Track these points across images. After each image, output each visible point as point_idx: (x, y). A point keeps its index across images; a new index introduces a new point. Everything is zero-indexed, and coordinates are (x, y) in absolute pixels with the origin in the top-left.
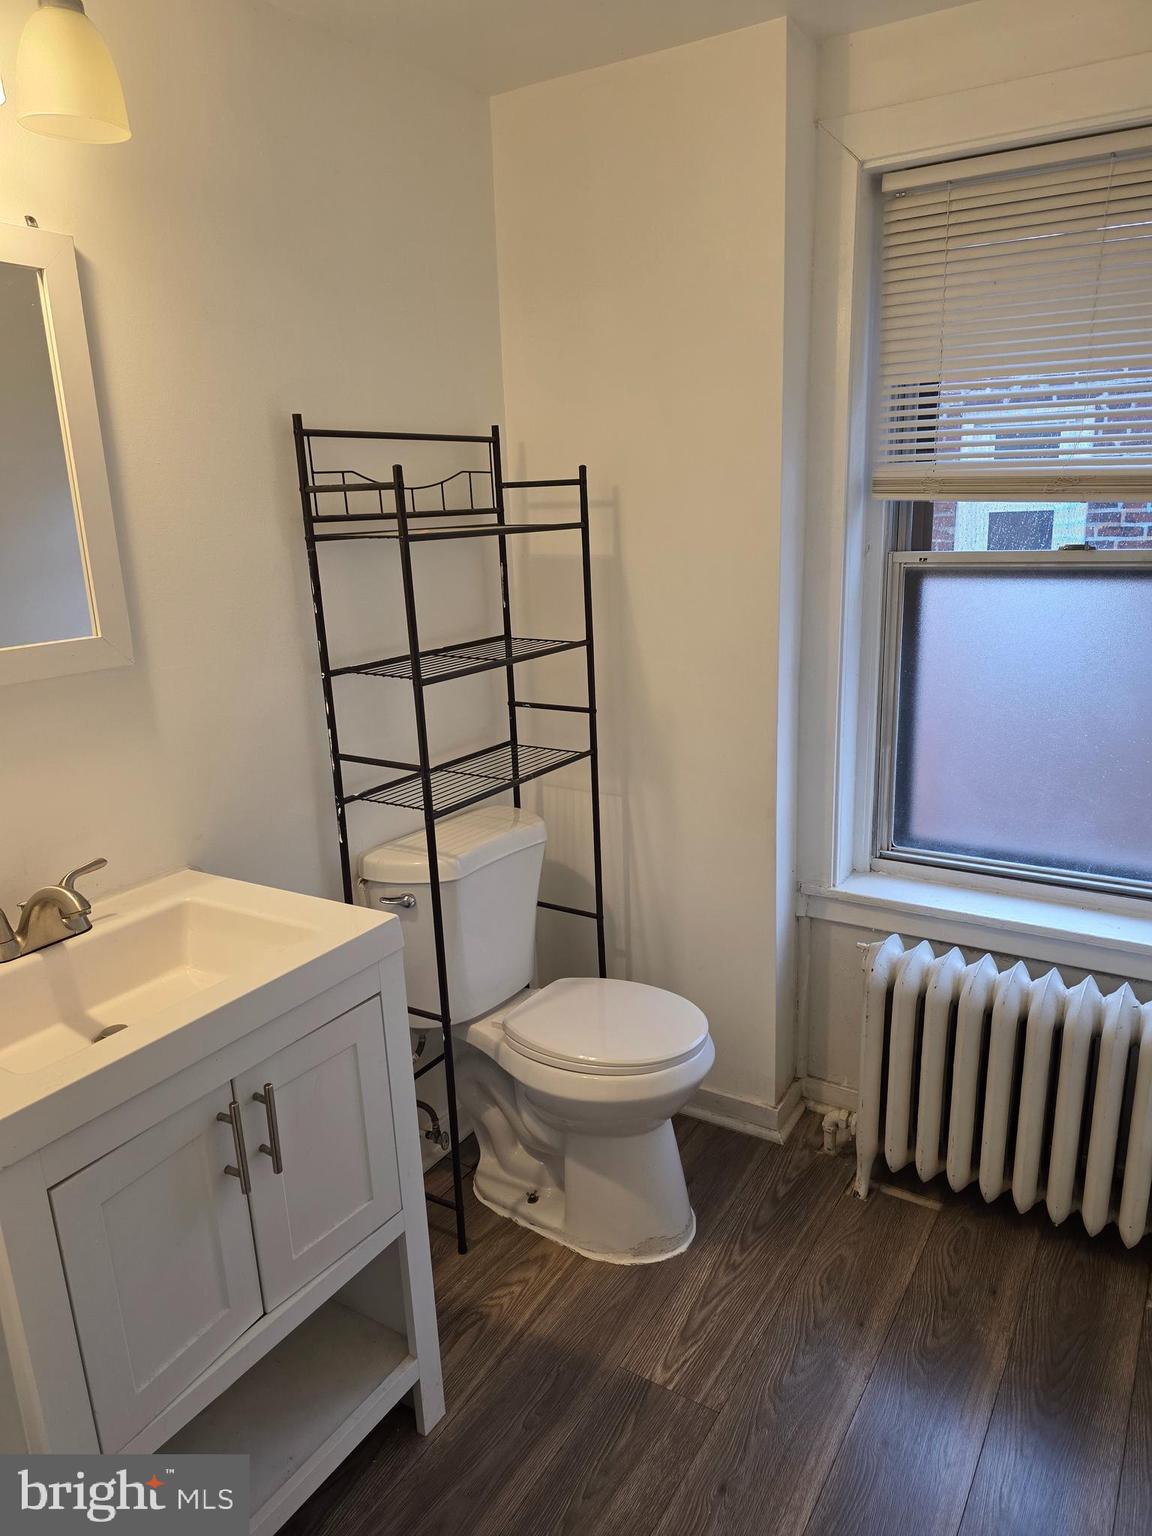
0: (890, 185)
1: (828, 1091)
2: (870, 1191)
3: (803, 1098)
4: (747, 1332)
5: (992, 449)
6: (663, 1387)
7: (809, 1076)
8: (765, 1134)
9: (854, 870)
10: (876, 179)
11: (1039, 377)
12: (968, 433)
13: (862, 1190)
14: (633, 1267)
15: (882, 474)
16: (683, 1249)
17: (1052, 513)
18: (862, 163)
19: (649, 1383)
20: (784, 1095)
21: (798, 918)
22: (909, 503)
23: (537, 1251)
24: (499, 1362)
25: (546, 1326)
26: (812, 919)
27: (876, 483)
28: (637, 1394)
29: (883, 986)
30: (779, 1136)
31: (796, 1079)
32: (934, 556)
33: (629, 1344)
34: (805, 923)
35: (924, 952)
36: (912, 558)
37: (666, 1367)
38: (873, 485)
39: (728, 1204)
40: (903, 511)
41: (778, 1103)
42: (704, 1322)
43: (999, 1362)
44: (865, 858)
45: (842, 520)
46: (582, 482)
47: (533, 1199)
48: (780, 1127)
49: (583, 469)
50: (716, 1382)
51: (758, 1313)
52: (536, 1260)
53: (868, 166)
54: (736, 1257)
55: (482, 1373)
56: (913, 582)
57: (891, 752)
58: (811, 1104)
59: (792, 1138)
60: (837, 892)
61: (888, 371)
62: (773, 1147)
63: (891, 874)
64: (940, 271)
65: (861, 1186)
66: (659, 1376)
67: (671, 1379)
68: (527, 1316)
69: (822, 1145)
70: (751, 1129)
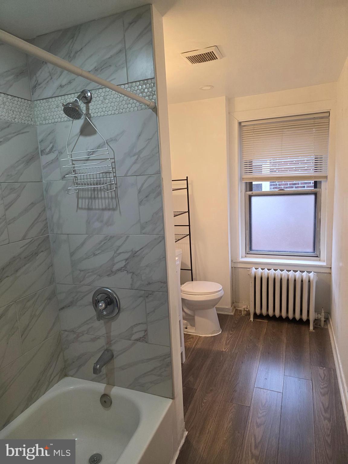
0: (243, 124)
1: (240, 305)
2: (253, 320)
3: (235, 307)
4: (238, 342)
5: (269, 172)
6: (226, 351)
7: (236, 302)
8: (229, 314)
9: (242, 257)
10: (240, 123)
11: (271, 159)
12: (263, 169)
13: (252, 320)
14: (211, 336)
15: (245, 177)
16: (220, 333)
17: (262, 184)
18: (238, 121)
19: (223, 351)
20: (232, 305)
21: (232, 267)
22: (248, 182)
23: (190, 337)
24: (192, 352)
25: (199, 346)
26: (235, 267)
27: (243, 179)
28: (221, 353)
29: (254, 276)
30: (232, 314)
31: (233, 303)
32: (254, 192)
33: (216, 347)
34: (233, 268)
35: (260, 270)
36: (250, 193)
37: (225, 349)
38: (242, 179)
39: (226, 325)
40: (247, 184)
41: (231, 307)
42: (229, 342)
43: (285, 341)
44: (244, 254)
45: (237, 186)
46: (187, 180)
47: (186, 328)
48: (232, 312)
49: (187, 177)
50: (235, 349)
51: (239, 340)
52: (191, 338)
53: (239, 121)
54: (231, 333)
55: (189, 354)
56: (250, 197)
57: (248, 232)
58: (237, 308)
59: (235, 314)
60: (240, 261)
61: (244, 158)
62: (232, 316)
63: (249, 257)
64: (252, 140)
65: (252, 319)
66: (224, 350)
67: (226, 350)
68: (194, 345)
69: (242, 314)
70: (226, 313)
